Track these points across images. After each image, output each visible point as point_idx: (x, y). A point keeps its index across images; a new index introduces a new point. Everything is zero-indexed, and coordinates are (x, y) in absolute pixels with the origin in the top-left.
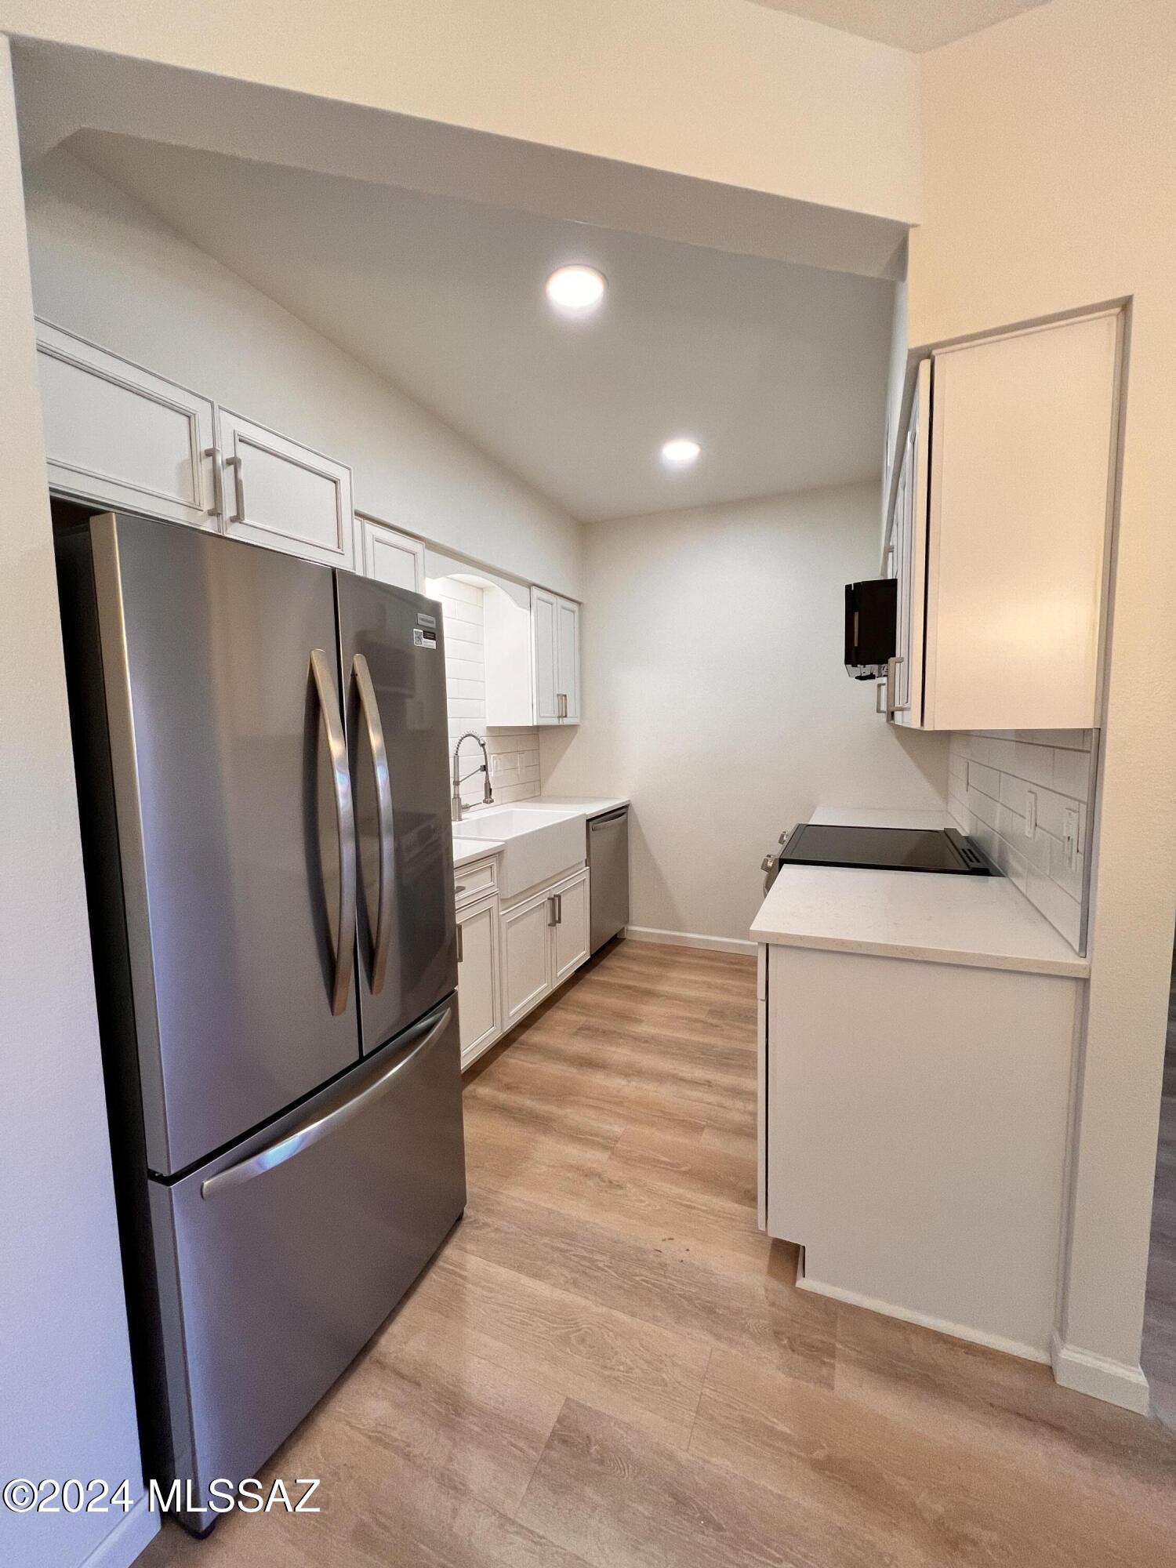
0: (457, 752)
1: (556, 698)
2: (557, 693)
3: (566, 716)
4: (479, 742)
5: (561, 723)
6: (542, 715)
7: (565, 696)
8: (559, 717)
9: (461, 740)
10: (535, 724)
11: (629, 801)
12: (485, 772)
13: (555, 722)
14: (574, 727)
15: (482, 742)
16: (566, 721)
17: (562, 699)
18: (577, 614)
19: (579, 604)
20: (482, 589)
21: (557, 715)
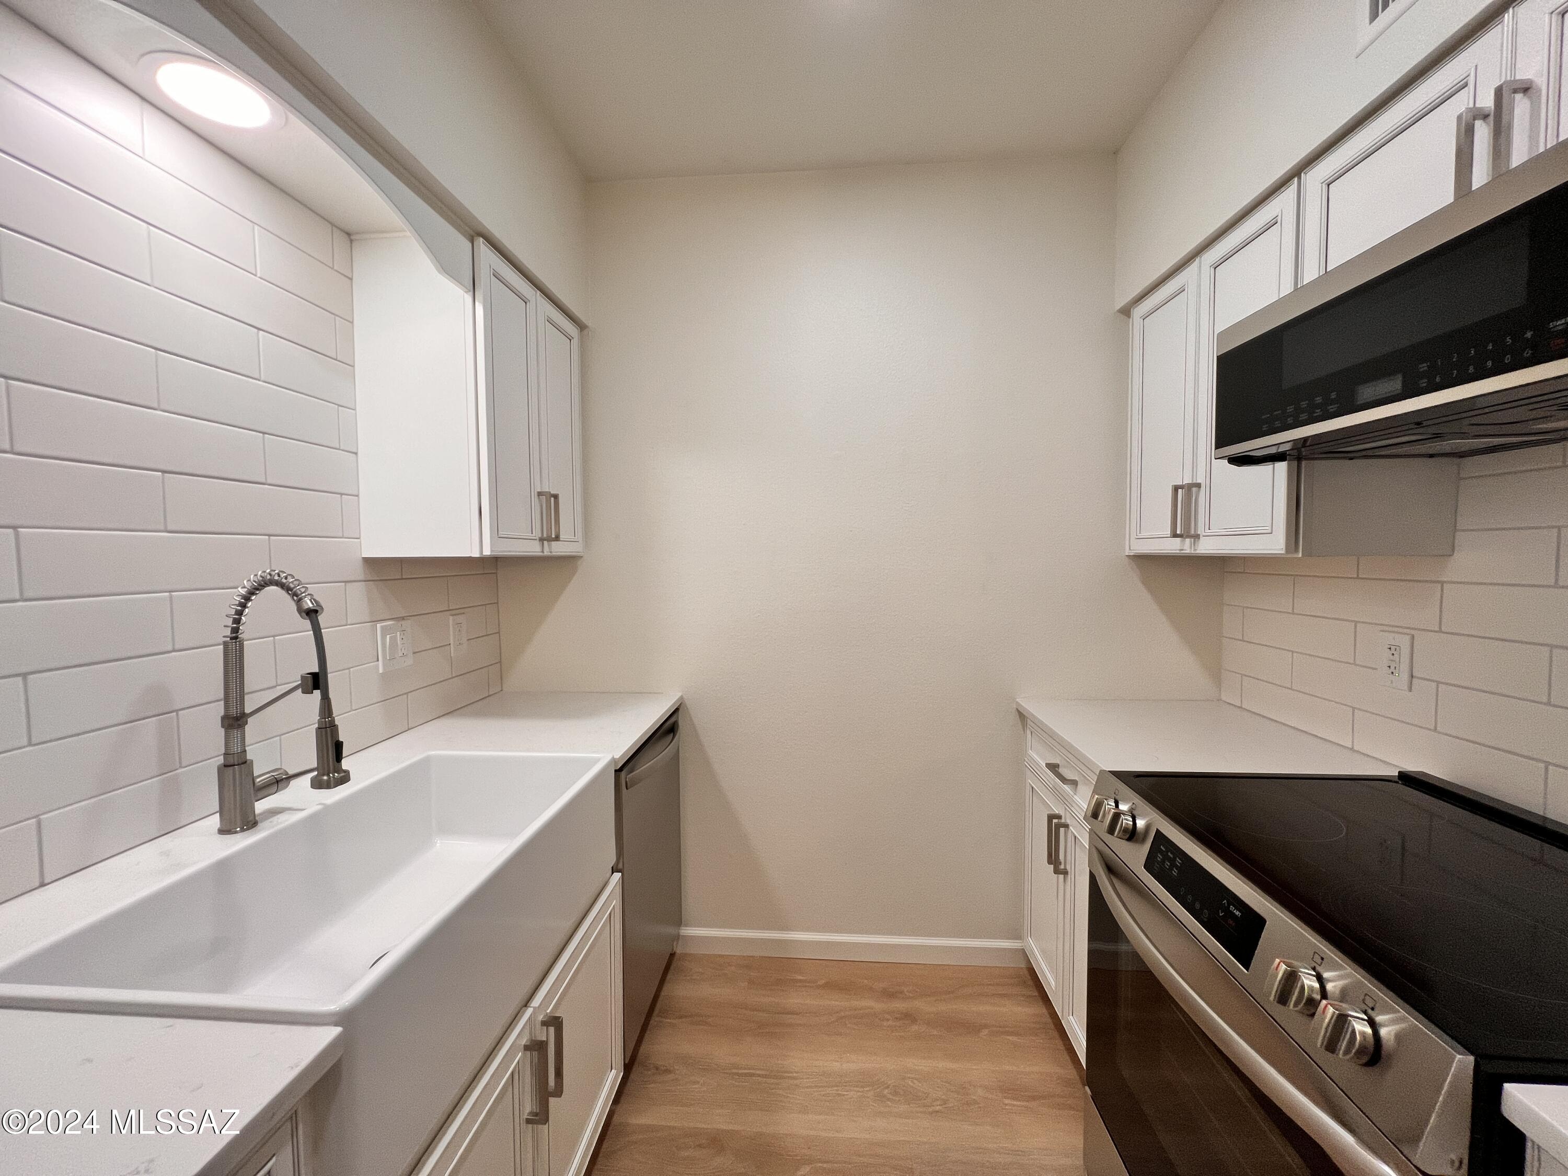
0: (235, 630)
1: (535, 499)
2: (539, 490)
3: (557, 538)
4: (299, 602)
5: (546, 553)
6: (499, 536)
7: (556, 497)
8: (542, 540)
9: (247, 598)
10: (487, 552)
11: (682, 698)
12: (317, 693)
13: (533, 549)
14: (570, 561)
15: (308, 604)
16: (558, 549)
17: (548, 502)
18: (575, 342)
19: (581, 326)
20: (349, 234)
21: (537, 534)
